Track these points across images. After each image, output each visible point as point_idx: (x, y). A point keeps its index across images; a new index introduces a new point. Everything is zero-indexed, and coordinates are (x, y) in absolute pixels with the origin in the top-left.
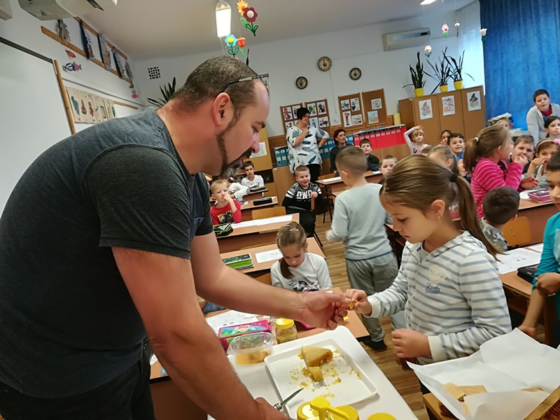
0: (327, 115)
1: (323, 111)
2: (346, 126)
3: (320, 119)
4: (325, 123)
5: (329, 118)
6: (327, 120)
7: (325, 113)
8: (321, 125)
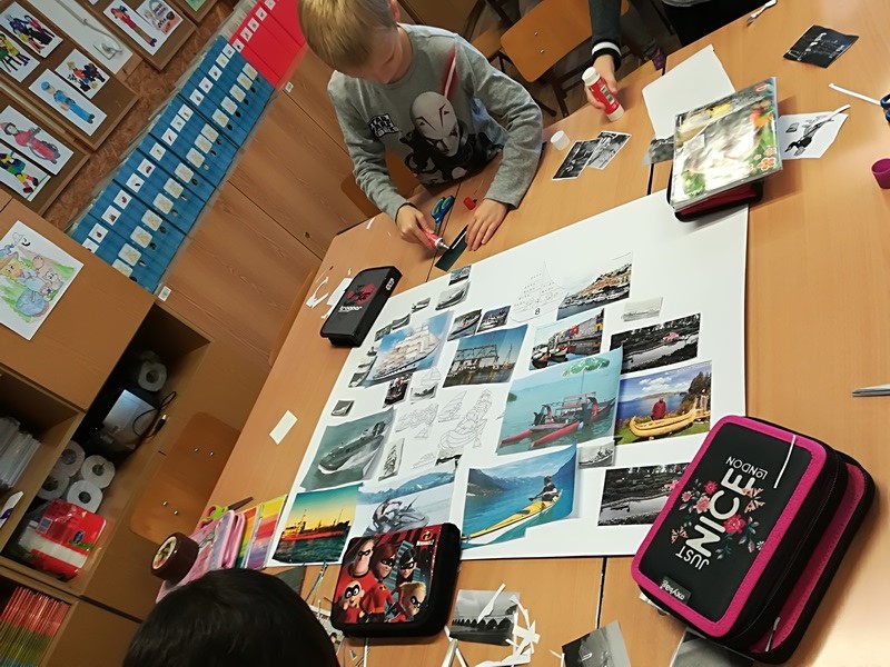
0: (68, 45)
1: (46, 40)
2: (152, 51)
3: (63, 69)
4: (90, 73)
5: (85, 53)
6: (88, 62)
7: (56, 41)
8: (86, 88)
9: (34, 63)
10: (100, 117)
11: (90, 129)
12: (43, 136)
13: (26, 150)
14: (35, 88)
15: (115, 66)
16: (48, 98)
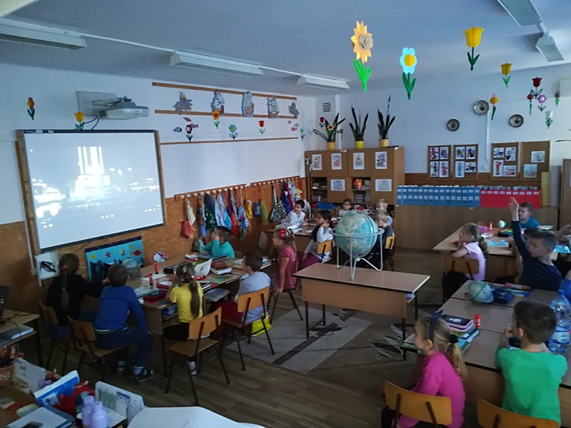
0: (476, 160)
1: (472, 156)
2: (495, 175)
3: (467, 164)
4: (472, 168)
5: (477, 164)
6: (475, 166)
7: (473, 158)
8: (467, 170)
9: (463, 158)
10: (462, 176)
11: (457, 176)
12: (447, 170)
13: (441, 169)
14: (457, 162)
15: (480, 171)
16: (457, 166)
